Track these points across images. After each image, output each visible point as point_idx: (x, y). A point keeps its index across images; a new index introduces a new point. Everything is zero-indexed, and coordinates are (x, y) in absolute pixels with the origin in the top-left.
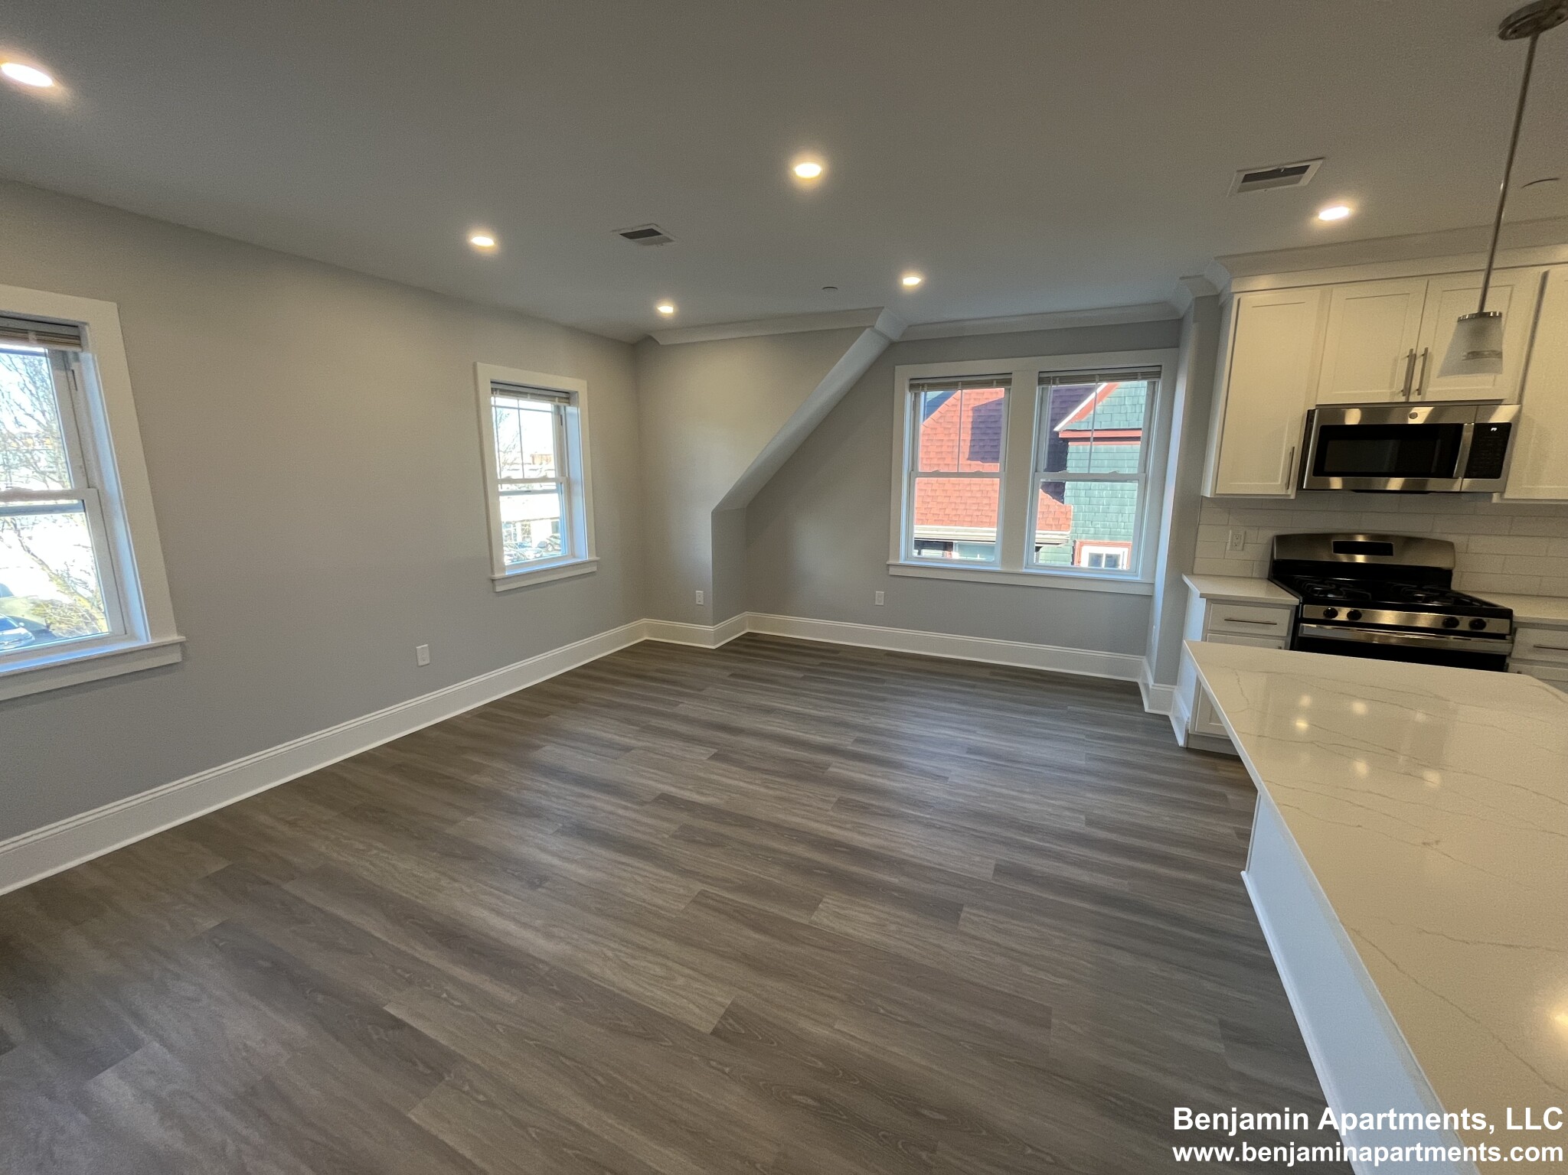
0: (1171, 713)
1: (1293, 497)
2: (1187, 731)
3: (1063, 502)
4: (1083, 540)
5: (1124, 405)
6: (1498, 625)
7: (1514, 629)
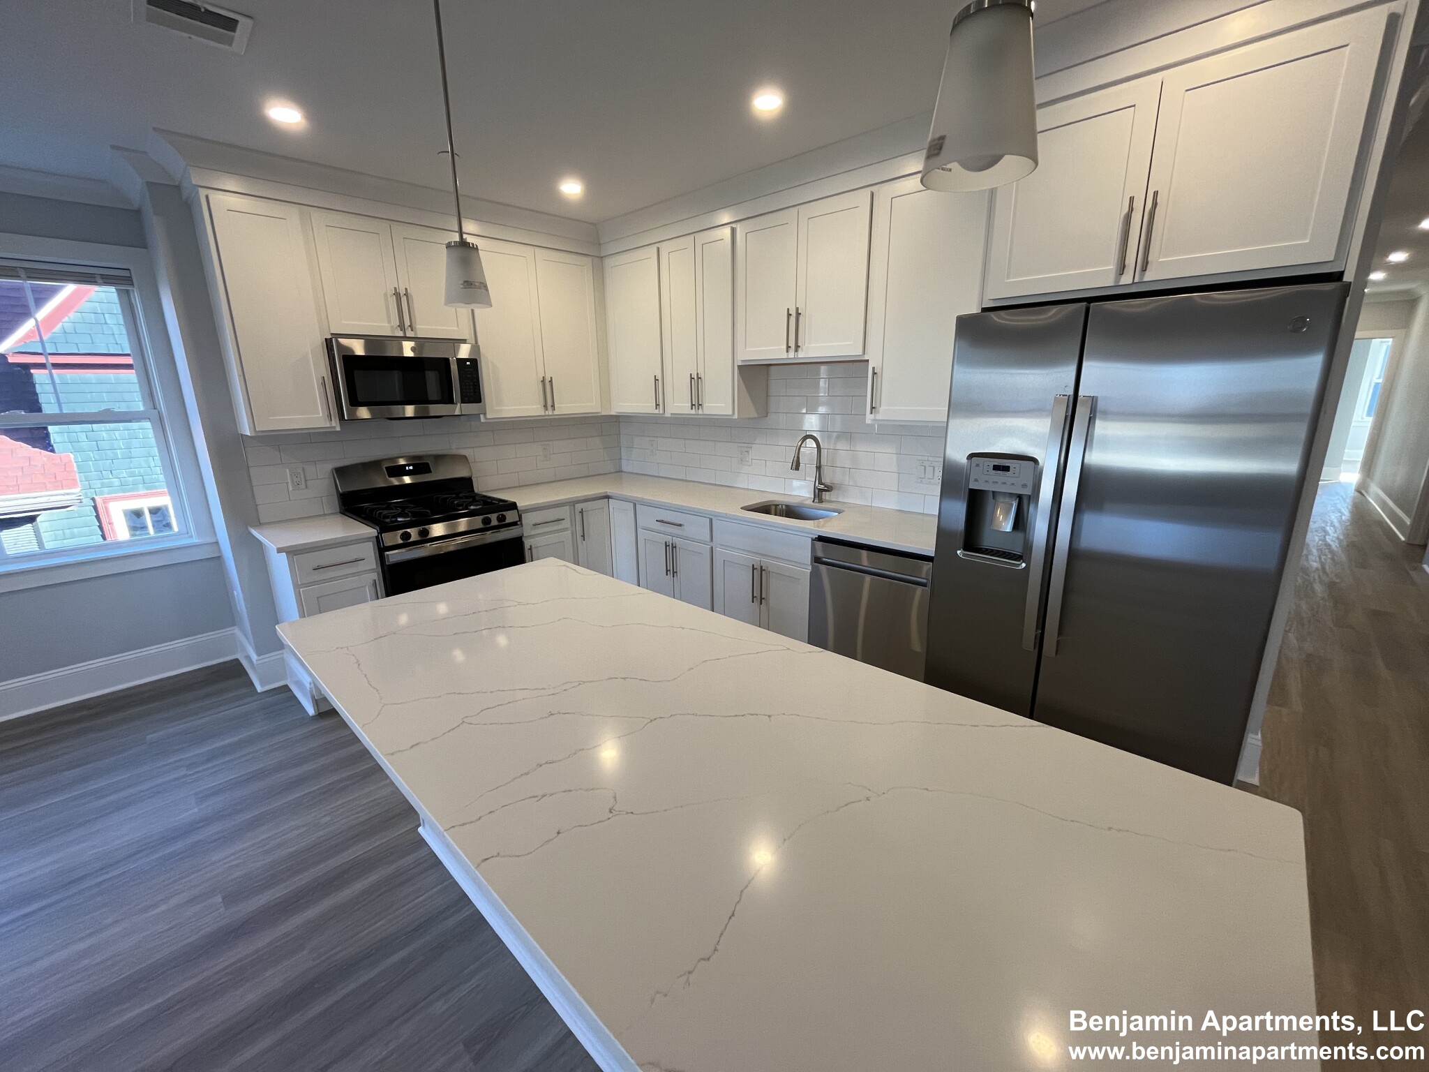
0: (289, 680)
1: (338, 429)
2: (313, 697)
3: (53, 451)
4: (106, 496)
5: (106, 323)
6: (511, 516)
7: (520, 517)
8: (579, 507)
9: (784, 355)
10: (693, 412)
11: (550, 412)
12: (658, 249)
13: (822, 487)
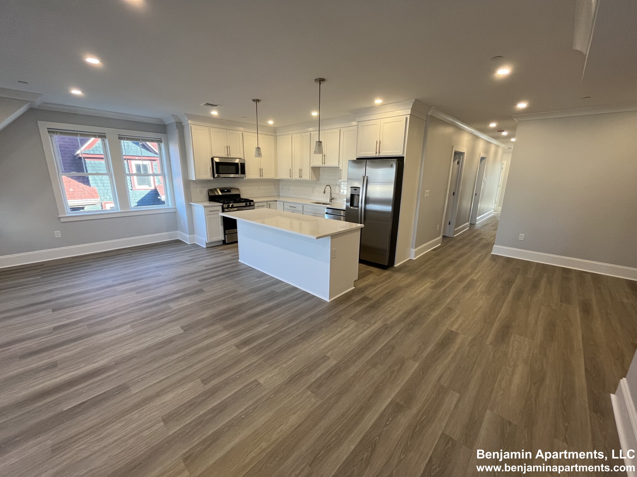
0: (197, 242)
1: (212, 179)
2: (204, 244)
3: (90, 186)
4: (105, 202)
6: (252, 203)
7: (254, 204)
8: (269, 203)
9: (322, 165)
10: (300, 178)
11: (261, 178)
12: (292, 136)
13: (331, 198)
